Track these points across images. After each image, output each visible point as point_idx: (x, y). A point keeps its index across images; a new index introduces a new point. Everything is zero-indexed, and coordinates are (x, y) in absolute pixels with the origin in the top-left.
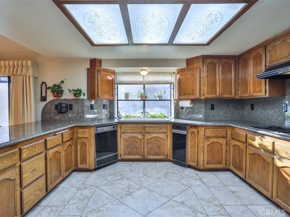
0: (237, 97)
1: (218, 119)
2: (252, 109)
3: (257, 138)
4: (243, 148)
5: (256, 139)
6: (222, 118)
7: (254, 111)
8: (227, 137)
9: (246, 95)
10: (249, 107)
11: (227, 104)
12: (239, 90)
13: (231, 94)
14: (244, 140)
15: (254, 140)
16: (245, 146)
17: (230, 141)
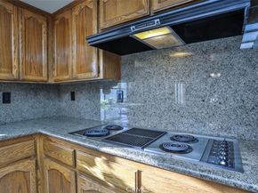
0: (51, 81)
1: (20, 119)
2: (73, 99)
3: (99, 160)
4: (70, 177)
5: (97, 163)
6: (26, 116)
7: (75, 102)
8: (36, 155)
9: (65, 78)
10: (67, 96)
11: (36, 92)
12: (54, 70)
13: (41, 75)
14: (70, 161)
15: (92, 164)
16: (73, 173)
17: (42, 162)
